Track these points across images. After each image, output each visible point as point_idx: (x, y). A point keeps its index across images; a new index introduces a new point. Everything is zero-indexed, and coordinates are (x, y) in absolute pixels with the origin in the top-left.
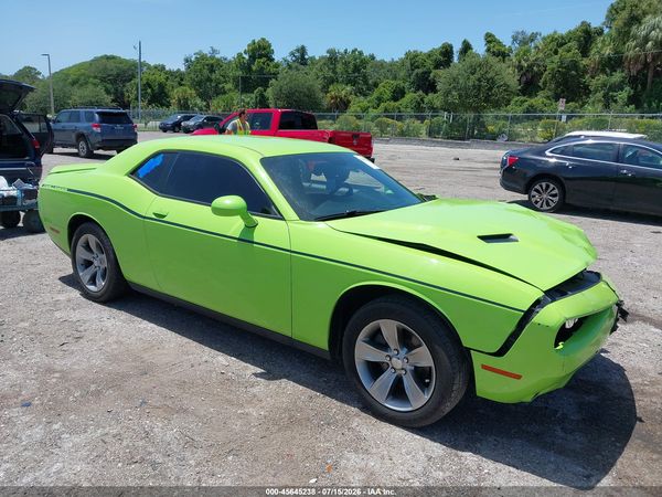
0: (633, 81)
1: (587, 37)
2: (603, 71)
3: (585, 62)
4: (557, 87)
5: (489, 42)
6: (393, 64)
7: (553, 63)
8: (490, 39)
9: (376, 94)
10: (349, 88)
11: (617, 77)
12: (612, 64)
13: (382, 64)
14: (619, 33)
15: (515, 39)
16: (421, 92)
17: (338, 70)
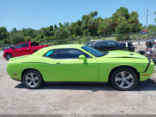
0: (90, 31)
1: (80, 23)
2: (84, 29)
3: (80, 28)
4: (76, 33)
5: (60, 25)
6: (38, 31)
7: (75, 28)
8: (60, 24)
9: (37, 38)
10: (30, 37)
11: (87, 30)
12: (86, 28)
13: (36, 31)
14: (86, 22)
15: (65, 24)
16: (48, 36)
17: (26, 33)
